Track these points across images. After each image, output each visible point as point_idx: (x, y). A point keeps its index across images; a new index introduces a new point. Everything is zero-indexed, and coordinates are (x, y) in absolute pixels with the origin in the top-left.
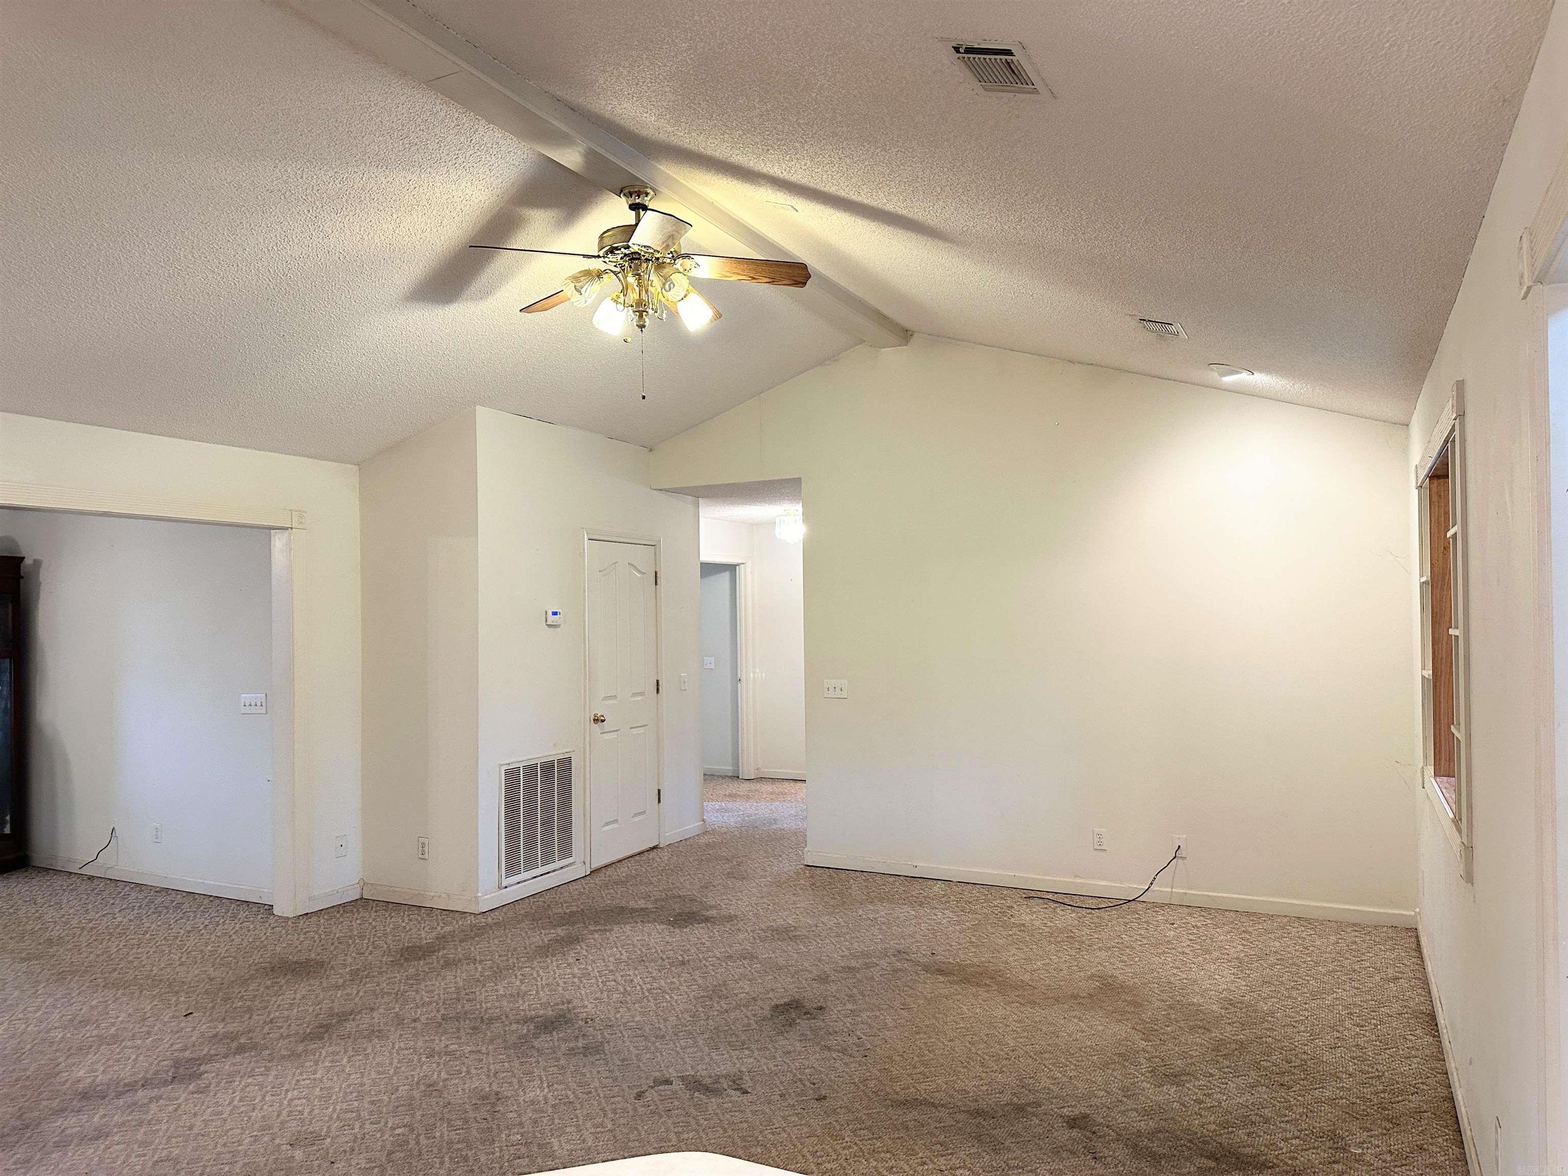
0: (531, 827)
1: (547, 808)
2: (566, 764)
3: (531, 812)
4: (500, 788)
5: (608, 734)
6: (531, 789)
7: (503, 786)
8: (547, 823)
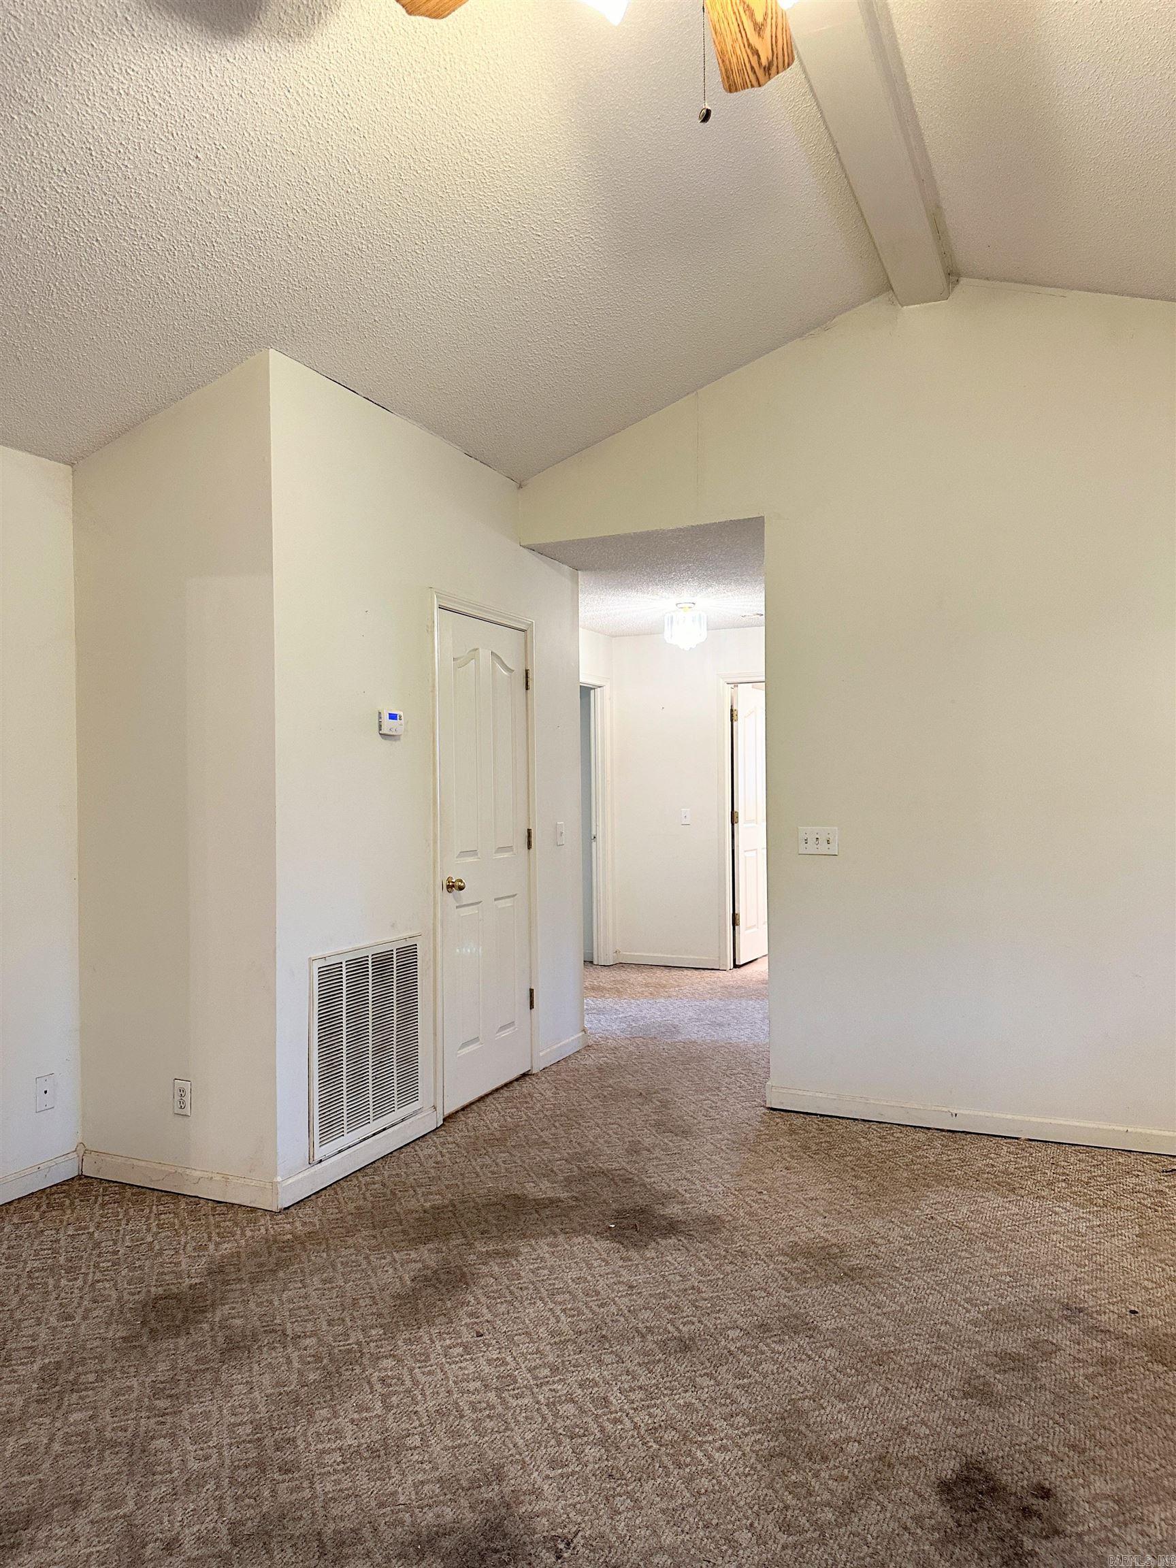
0: (357, 1057)
1: (382, 1026)
2: (409, 954)
3: (358, 1035)
4: (311, 997)
5: (466, 908)
6: (358, 995)
7: (316, 993)
8: (382, 1049)
